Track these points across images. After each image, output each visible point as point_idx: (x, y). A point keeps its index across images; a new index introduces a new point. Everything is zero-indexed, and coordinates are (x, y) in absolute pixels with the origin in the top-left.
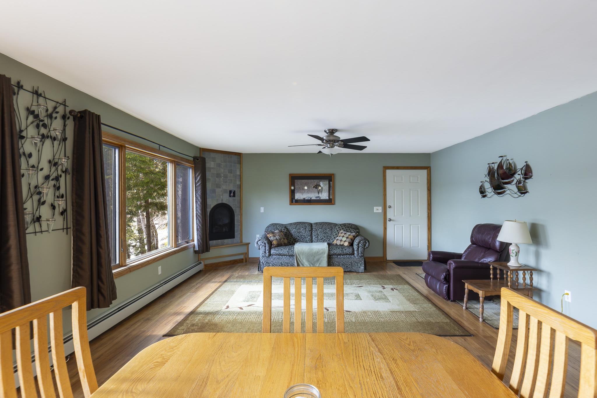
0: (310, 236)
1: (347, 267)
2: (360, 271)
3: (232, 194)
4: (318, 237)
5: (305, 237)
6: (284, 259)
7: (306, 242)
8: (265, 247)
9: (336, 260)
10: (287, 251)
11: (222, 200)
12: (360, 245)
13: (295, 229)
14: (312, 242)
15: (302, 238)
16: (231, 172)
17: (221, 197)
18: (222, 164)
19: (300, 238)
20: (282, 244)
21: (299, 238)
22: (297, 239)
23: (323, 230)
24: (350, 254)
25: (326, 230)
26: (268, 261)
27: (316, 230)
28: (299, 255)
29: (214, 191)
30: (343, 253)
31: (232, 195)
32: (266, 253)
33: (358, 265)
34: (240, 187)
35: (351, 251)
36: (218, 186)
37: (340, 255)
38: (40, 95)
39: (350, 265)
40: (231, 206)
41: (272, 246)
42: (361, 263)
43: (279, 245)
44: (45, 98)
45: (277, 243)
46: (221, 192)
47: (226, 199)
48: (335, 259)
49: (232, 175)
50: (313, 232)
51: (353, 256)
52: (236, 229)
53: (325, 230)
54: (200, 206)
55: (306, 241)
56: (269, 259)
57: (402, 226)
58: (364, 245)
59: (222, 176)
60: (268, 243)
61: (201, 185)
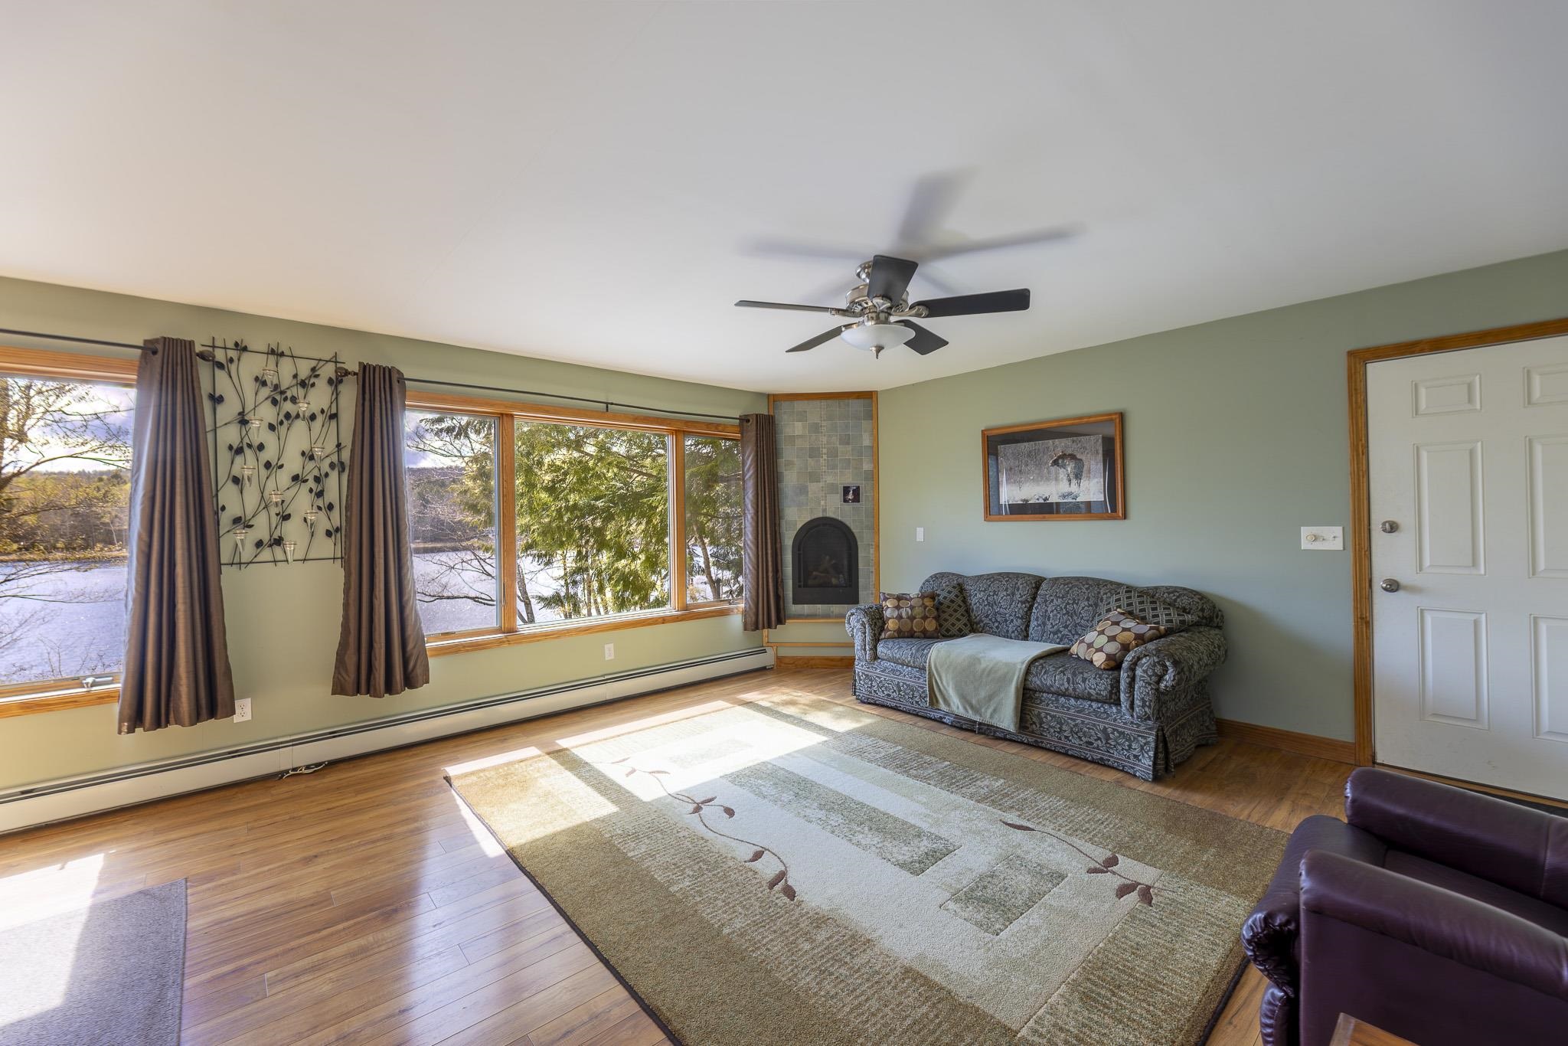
0: (1022, 618)
1: (1092, 744)
2: (1138, 774)
3: (852, 494)
4: (1044, 624)
5: (1006, 621)
6: (905, 676)
7: (1007, 636)
8: (865, 633)
9: (1053, 711)
10: (912, 654)
11: (824, 510)
12: (1139, 672)
13: (982, 593)
14: (1026, 638)
15: (997, 621)
16: (845, 441)
17: (823, 503)
18: (824, 423)
19: (990, 620)
20: (915, 632)
21: (986, 621)
22: (982, 624)
23: (1068, 604)
24: (1100, 697)
25: (1077, 604)
26: (870, 674)
27: (1046, 601)
28: (937, 670)
29: (803, 490)
30: (1074, 689)
31: (850, 496)
32: (865, 650)
33: (1130, 746)
34: (873, 477)
35: (1105, 689)
36: (814, 477)
37: (1065, 694)
38: (282, 354)
39: (1099, 739)
40: (849, 525)
41: (883, 636)
42: (1145, 744)
43: (901, 634)
44: (292, 357)
45: (897, 627)
46: (822, 491)
47: (833, 507)
48: (1048, 705)
49: (849, 448)
50: (1036, 605)
51: (1114, 709)
52: (861, 581)
53: (1074, 602)
54: (751, 523)
55: (1008, 631)
56: (872, 667)
57: (1473, 617)
58: (1155, 674)
59: (825, 454)
60: (870, 625)
61: (753, 477)
